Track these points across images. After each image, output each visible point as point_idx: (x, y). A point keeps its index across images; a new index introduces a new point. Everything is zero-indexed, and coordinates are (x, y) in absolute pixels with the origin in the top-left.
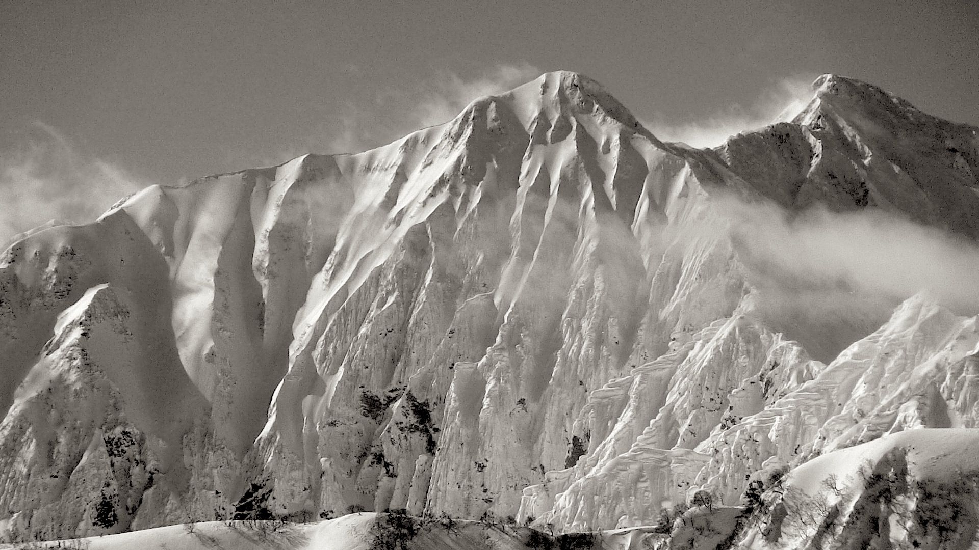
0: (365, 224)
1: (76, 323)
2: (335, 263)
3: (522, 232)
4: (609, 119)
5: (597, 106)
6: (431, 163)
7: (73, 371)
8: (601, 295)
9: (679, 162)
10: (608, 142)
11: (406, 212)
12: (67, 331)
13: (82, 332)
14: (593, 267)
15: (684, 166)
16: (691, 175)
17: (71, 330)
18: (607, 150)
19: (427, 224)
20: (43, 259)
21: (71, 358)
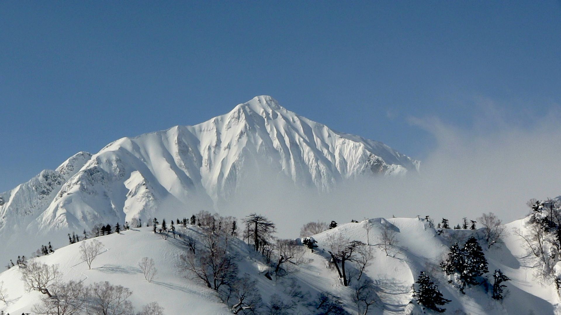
0: (213, 150)
1: (141, 185)
2: (208, 163)
3: (283, 150)
4: (289, 111)
5: (282, 107)
6: (230, 127)
7: (151, 202)
8: (326, 170)
9: (321, 125)
10: (293, 119)
11: (231, 144)
12: (137, 187)
13: (145, 187)
14: (317, 161)
15: (324, 126)
16: (329, 130)
17: (139, 187)
18: (294, 122)
19: (247, 148)
20: (109, 162)
21: (148, 197)
